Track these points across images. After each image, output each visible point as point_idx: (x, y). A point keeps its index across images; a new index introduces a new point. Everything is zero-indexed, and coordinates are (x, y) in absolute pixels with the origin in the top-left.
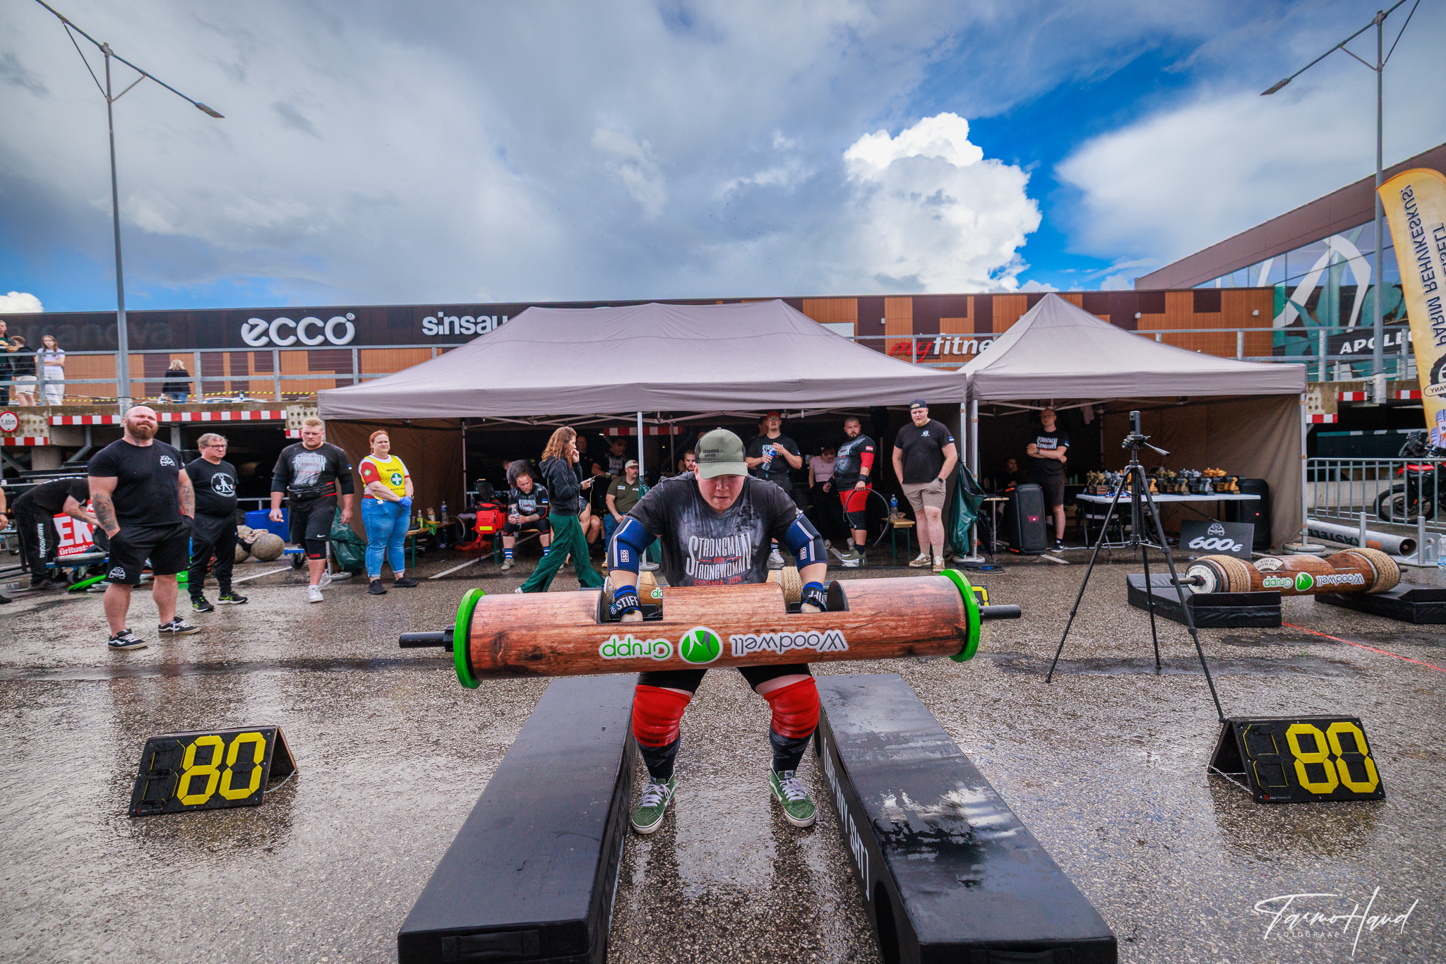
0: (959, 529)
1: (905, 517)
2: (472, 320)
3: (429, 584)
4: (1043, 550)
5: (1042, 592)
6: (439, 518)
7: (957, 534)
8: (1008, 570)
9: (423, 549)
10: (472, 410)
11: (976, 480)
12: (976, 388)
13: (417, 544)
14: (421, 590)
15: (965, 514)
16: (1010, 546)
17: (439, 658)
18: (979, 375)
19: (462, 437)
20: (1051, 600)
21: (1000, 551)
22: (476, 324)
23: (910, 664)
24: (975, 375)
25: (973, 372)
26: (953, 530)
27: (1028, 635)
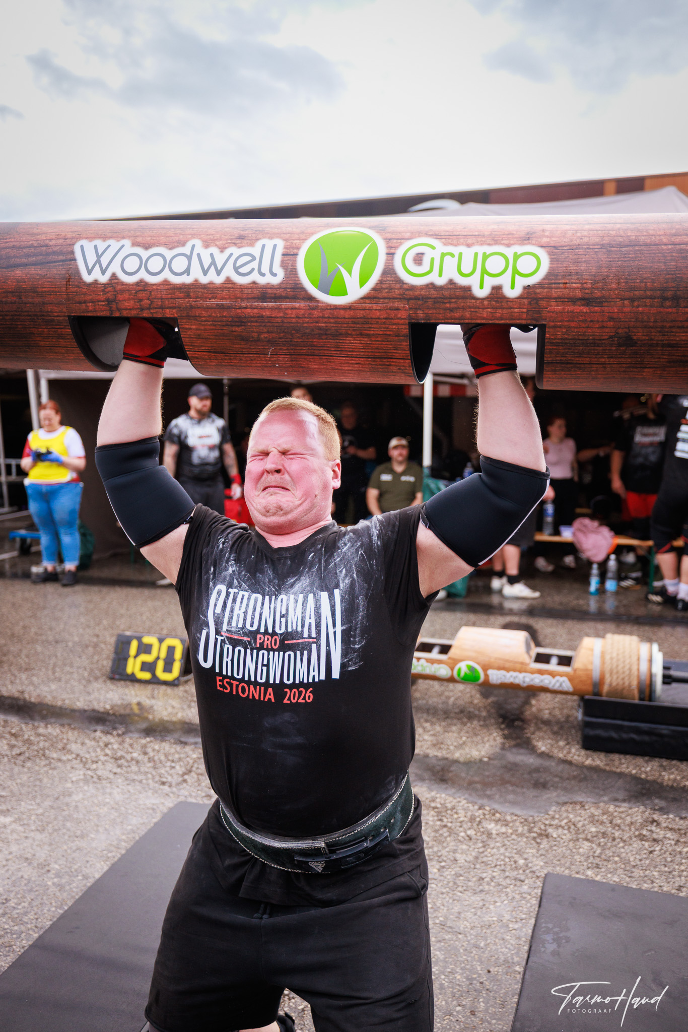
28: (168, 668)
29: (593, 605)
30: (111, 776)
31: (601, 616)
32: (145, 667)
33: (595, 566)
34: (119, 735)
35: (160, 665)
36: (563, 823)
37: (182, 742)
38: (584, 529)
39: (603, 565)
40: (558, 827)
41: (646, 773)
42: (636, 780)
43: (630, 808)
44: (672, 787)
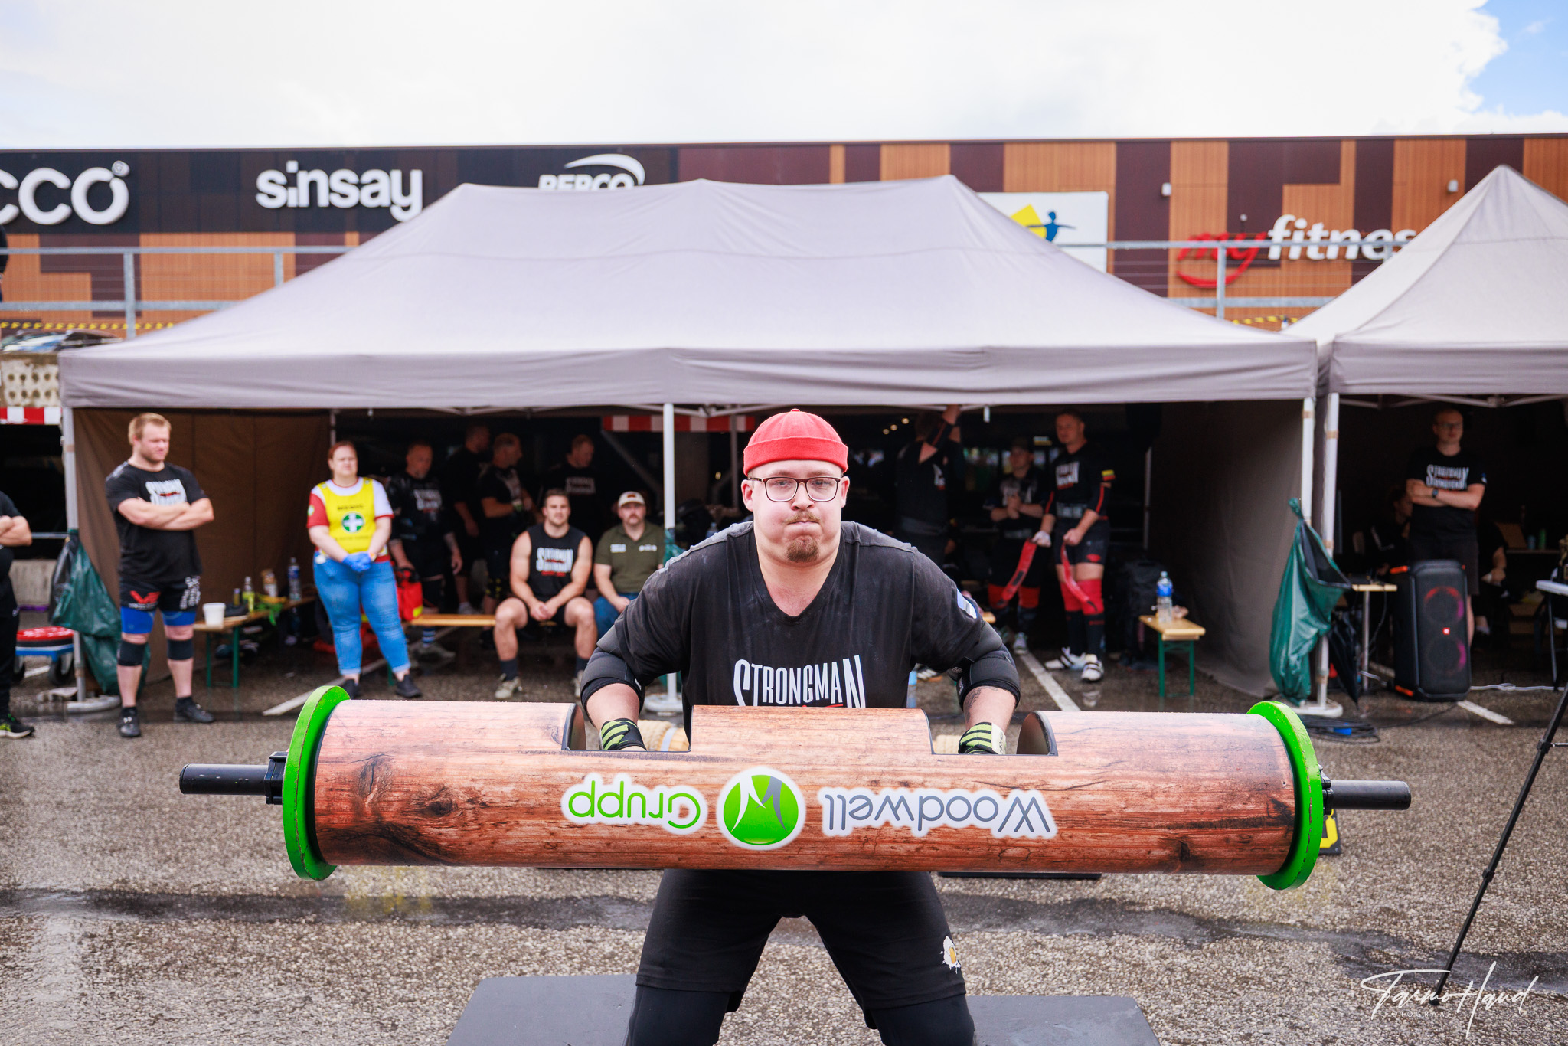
0: (1290, 651)
1: (1188, 618)
2: (352, 176)
3: (264, 726)
4: (1463, 693)
5: (1450, 792)
6: (283, 591)
7: (1287, 661)
8: (1388, 736)
9: (252, 646)
10: (349, 393)
11: (1329, 552)
12: (1336, 370)
13: (243, 636)
14: (250, 742)
15: (1305, 621)
16: (1397, 680)
17: (279, 897)
18: (1345, 344)
19: (330, 428)
20: (1465, 813)
21: (1375, 690)
22: (360, 186)
23: (1168, 950)
24: (1335, 345)
25: (1330, 338)
26: (1279, 652)
27: (1408, 892)
30: (328, 976)
34: (311, 923)
37: (410, 924)
41: (1014, 893)
42: (1005, 902)
43: (1008, 933)
44: (1046, 905)
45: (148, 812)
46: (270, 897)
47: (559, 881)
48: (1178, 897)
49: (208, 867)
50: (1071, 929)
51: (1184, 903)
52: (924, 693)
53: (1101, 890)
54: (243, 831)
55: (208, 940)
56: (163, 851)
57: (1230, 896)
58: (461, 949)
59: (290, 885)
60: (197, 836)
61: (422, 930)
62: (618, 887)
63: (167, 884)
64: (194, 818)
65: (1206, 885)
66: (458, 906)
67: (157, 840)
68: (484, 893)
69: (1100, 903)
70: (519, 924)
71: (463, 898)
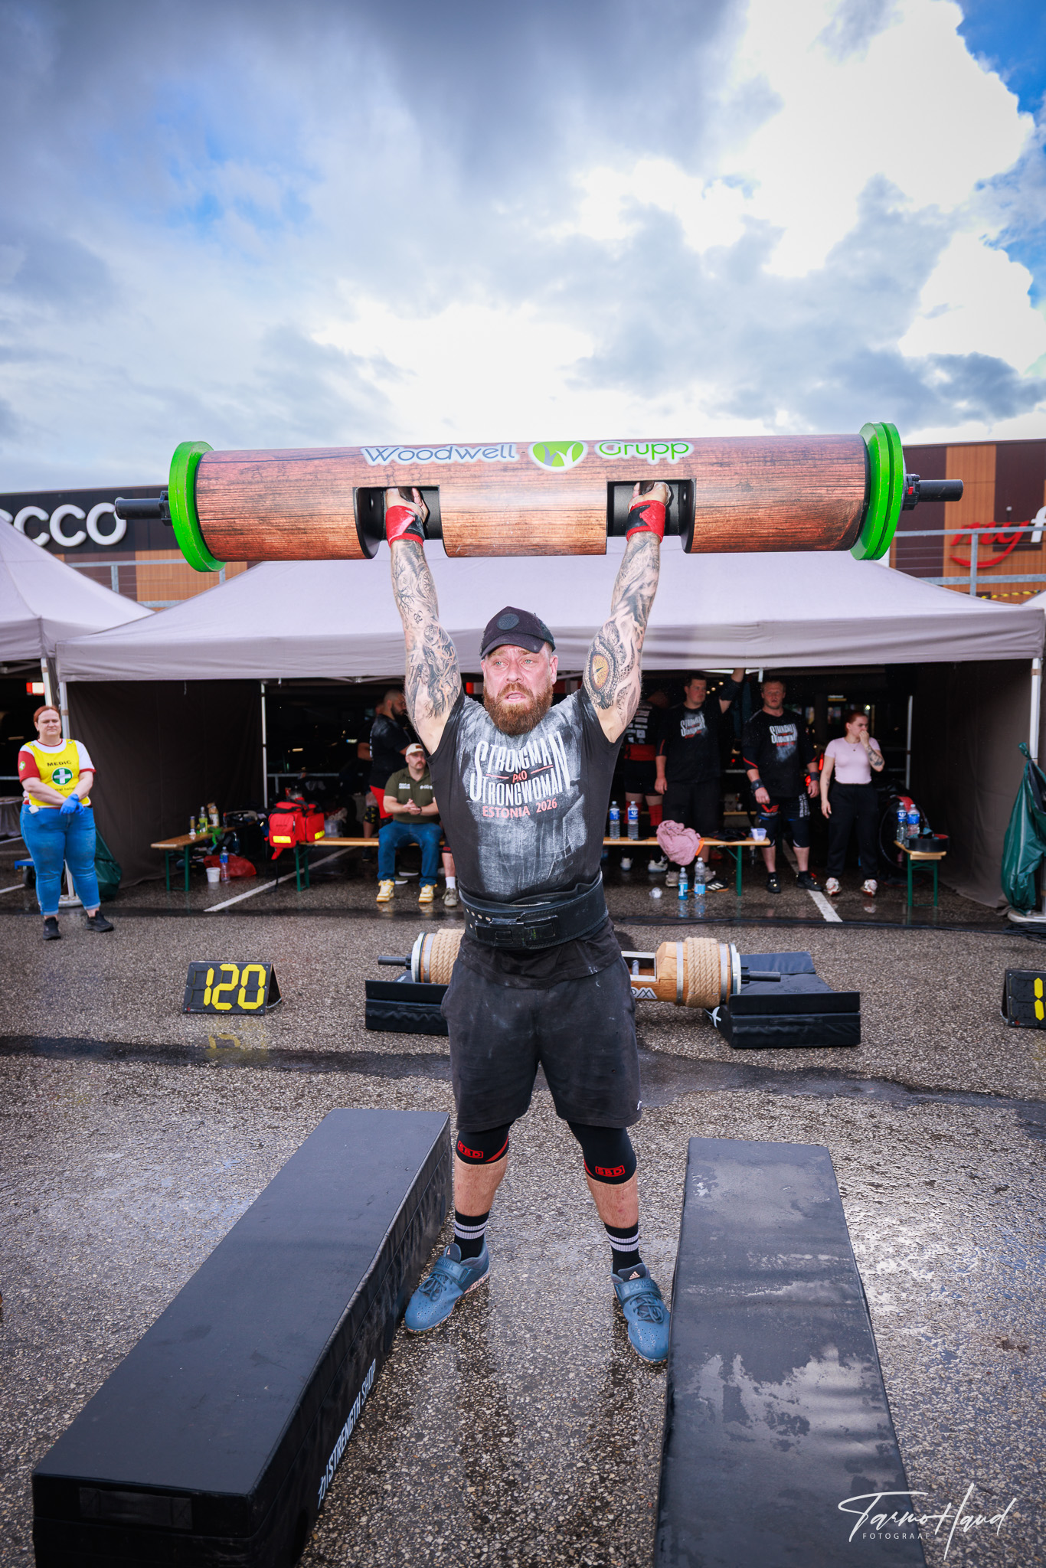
0: (1019, 869)
3: (202, 920)
7: (1016, 879)
15: (1032, 845)
26: (1009, 871)
28: (251, 996)
29: (683, 911)
30: (219, 1107)
31: (691, 921)
32: (224, 997)
33: (683, 869)
34: (212, 1067)
35: (242, 993)
36: (687, 1111)
37: (285, 1070)
38: (669, 832)
39: (691, 868)
40: (682, 1114)
41: (757, 1061)
42: (749, 1068)
43: (747, 1093)
44: (782, 1071)
45: (111, 983)
46: (187, 1047)
47: (401, 1041)
48: (893, 1068)
49: (147, 1023)
50: (800, 1092)
51: (898, 1074)
52: (711, 901)
53: (830, 1061)
54: (176, 997)
55: (138, 1077)
56: (116, 1011)
57: (938, 1069)
58: (319, 1090)
59: (202, 1039)
60: (142, 1001)
61: (293, 1075)
62: (444, 1047)
63: (116, 1035)
64: (142, 987)
65: (920, 1060)
66: (323, 1058)
67: (114, 1002)
68: (343, 1049)
69: (827, 1071)
70: (365, 1073)
71: (327, 1052)
